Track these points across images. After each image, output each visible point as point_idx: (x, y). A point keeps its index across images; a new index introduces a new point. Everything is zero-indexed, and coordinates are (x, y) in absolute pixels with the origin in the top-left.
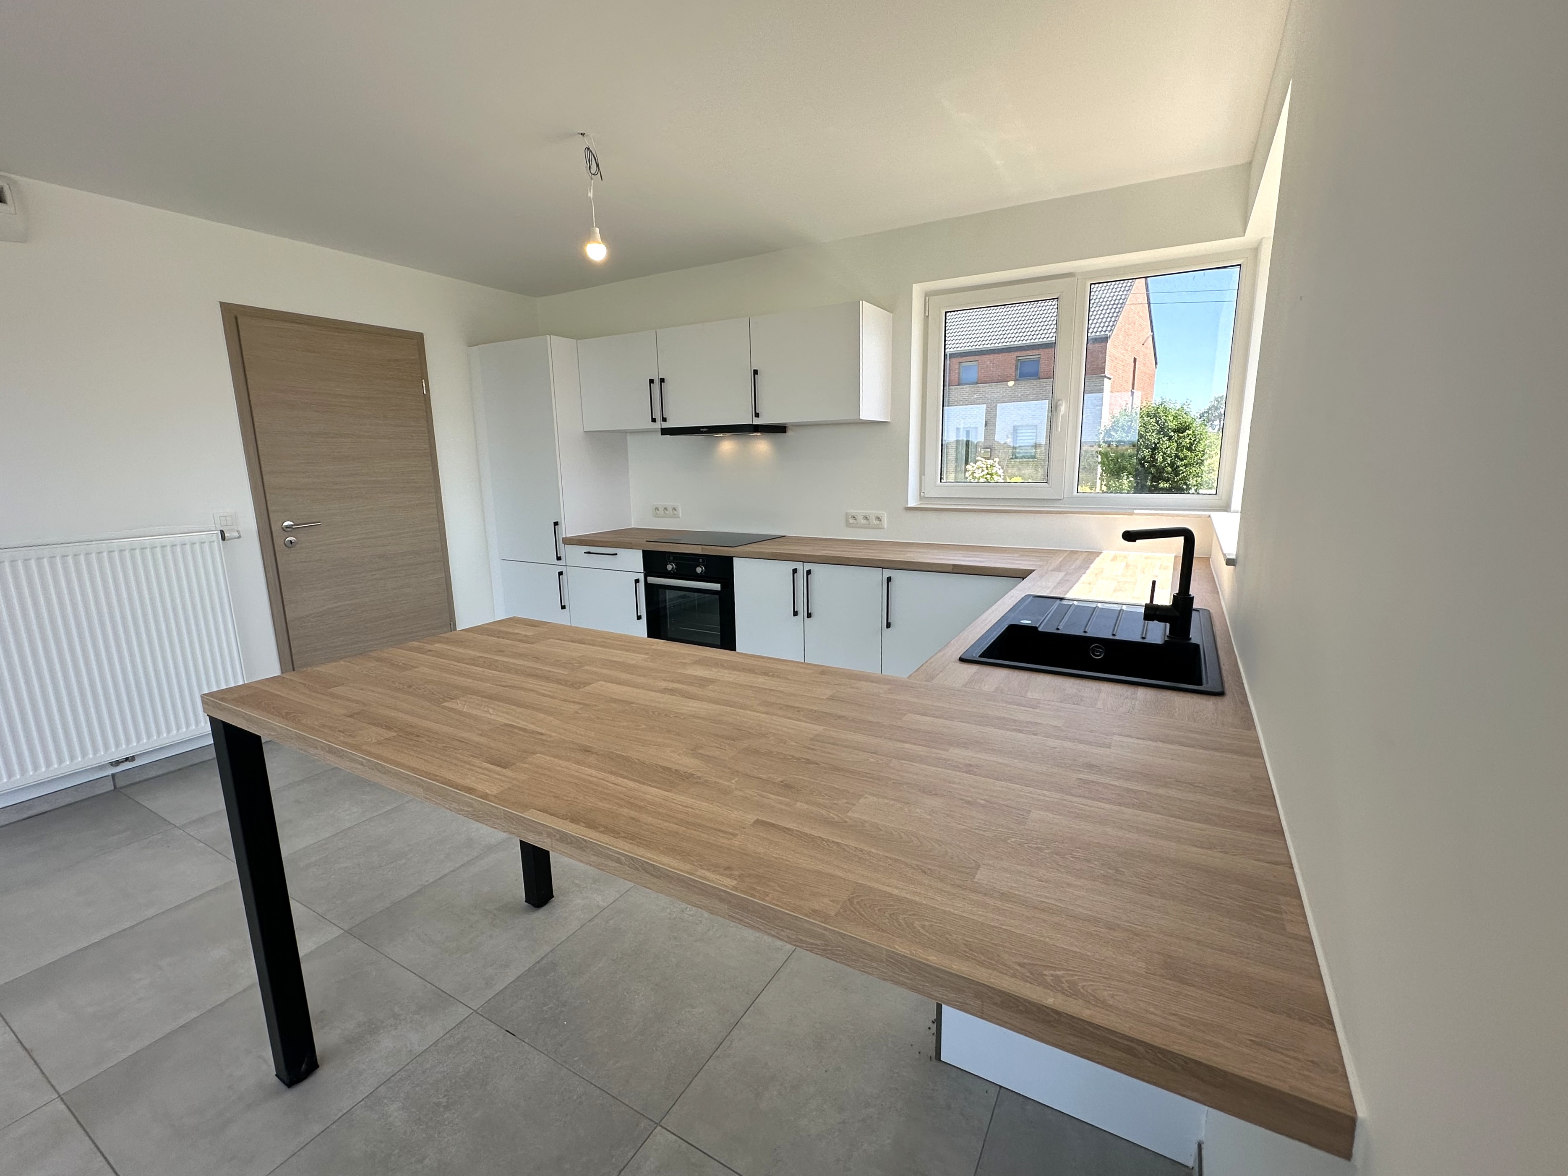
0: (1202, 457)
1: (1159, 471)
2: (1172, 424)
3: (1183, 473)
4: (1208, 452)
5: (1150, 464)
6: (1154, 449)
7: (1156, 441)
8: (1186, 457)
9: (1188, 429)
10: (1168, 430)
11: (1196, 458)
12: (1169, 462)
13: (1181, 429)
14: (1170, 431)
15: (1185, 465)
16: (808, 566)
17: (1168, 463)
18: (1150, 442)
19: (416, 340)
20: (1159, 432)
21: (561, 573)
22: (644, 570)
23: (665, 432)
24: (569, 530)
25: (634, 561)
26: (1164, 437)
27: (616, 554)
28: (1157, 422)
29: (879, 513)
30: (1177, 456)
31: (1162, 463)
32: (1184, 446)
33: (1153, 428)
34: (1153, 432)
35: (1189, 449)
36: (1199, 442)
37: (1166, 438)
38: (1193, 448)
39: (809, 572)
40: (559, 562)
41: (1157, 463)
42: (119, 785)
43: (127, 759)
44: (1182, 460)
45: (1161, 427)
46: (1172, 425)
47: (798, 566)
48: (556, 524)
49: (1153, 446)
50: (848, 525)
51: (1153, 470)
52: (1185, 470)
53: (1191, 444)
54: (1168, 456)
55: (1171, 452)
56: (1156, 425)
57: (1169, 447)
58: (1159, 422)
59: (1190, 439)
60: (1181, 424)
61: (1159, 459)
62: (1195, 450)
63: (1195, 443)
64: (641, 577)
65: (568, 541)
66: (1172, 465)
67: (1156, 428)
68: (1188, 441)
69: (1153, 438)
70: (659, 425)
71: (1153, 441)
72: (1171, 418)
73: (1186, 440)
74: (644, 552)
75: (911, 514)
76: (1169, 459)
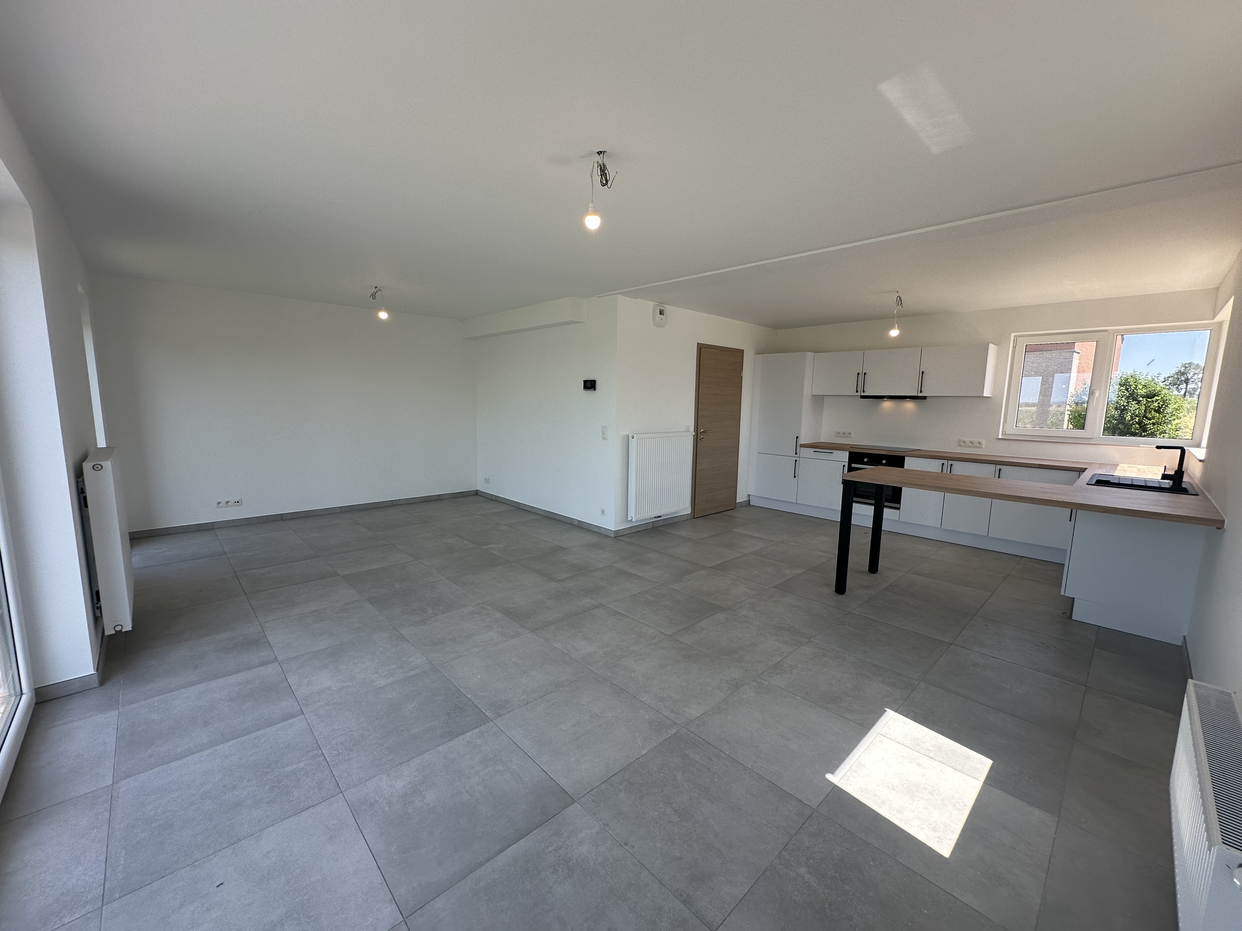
0: (1170, 418)
1: (1127, 427)
2: (1141, 391)
3: (1150, 429)
4: (1176, 414)
5: (1119, 422)
6: (1122, 410)
7: (1125, 404)
8: (1153, 418)
9: (1157, 396)
10: (1137, 396)
11: (1163, 419)
12: (1137, 420)
13: (1150, 396)
14: (1139, 396)
15: (1152, 424)
16: (950, 462)
17: (1136, 422)
18: (1120, 405)
19: (741, 352)
20: (1128, 398)
21: (796, 461)
22: (848, 461)
23: (862, 397)
24: (802, 441)
25: (844, 457)
26: (1133, 401)
27: (832, 453)
28: (1127, 389)
29: (980, 440)
30: (1145, 416)
31: (1130, 421)
32: (1152, 409)
33: (1122, 394)
34: (1123, 397)
35: (1158, 411)
36: (1167, 406)
37: (1135, 402)
38: (1162, 410)
39: (951, 465)
40: (796, 456)
41: (1125, 421)
42: (654, 526)
43: (659, 517)
44: (1150, 419)
45: (1130, 394)
46: (1143, 392)
47: (945, 462)
48: (797, 437)
49: (1122, 407)
50: (960, 445)
51: (1121, 426)
52: (1152, 427)
53: (1159, 408)
54: (1136, 416)
55: (1139, 413)
56: (1126, 392)
57: (1137, 409)
58: (1129, 390)
59: (1159, 403)
60: (1150, 391)
61: (1127, 418)
62: (1163, 412)
63: (1164, 406)
64: (847, 464)
65: (802, 446)
66: (1140, 423)
67: (1125, 394)
68: (1156, 404)
69: (1123, 402)
70: (859, 394)
71: (1122, 404)
72: (1141, 387)
73: (1154, 404)
74: (850, 452)
75: (1000, 441)
76: (1137, 418)
